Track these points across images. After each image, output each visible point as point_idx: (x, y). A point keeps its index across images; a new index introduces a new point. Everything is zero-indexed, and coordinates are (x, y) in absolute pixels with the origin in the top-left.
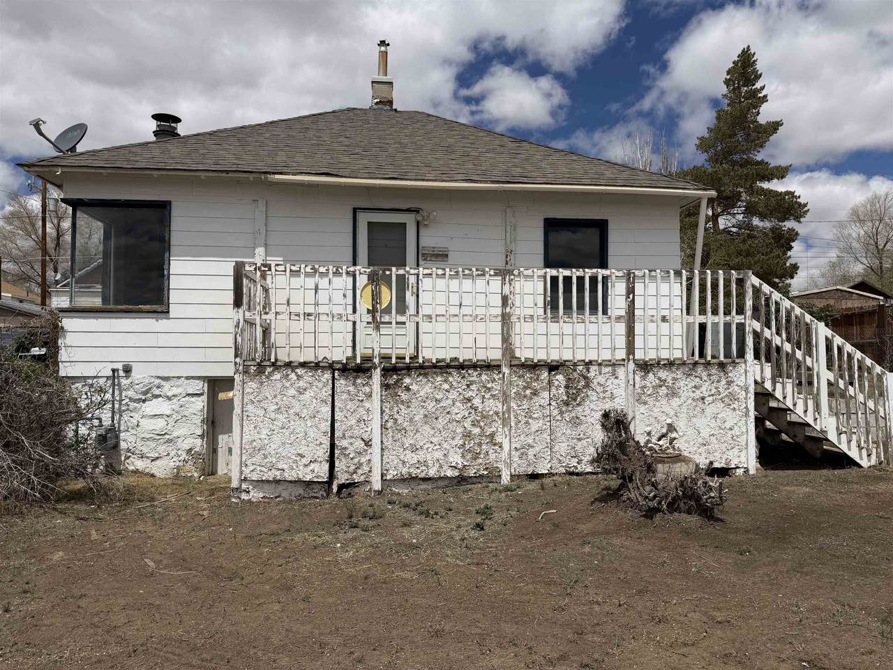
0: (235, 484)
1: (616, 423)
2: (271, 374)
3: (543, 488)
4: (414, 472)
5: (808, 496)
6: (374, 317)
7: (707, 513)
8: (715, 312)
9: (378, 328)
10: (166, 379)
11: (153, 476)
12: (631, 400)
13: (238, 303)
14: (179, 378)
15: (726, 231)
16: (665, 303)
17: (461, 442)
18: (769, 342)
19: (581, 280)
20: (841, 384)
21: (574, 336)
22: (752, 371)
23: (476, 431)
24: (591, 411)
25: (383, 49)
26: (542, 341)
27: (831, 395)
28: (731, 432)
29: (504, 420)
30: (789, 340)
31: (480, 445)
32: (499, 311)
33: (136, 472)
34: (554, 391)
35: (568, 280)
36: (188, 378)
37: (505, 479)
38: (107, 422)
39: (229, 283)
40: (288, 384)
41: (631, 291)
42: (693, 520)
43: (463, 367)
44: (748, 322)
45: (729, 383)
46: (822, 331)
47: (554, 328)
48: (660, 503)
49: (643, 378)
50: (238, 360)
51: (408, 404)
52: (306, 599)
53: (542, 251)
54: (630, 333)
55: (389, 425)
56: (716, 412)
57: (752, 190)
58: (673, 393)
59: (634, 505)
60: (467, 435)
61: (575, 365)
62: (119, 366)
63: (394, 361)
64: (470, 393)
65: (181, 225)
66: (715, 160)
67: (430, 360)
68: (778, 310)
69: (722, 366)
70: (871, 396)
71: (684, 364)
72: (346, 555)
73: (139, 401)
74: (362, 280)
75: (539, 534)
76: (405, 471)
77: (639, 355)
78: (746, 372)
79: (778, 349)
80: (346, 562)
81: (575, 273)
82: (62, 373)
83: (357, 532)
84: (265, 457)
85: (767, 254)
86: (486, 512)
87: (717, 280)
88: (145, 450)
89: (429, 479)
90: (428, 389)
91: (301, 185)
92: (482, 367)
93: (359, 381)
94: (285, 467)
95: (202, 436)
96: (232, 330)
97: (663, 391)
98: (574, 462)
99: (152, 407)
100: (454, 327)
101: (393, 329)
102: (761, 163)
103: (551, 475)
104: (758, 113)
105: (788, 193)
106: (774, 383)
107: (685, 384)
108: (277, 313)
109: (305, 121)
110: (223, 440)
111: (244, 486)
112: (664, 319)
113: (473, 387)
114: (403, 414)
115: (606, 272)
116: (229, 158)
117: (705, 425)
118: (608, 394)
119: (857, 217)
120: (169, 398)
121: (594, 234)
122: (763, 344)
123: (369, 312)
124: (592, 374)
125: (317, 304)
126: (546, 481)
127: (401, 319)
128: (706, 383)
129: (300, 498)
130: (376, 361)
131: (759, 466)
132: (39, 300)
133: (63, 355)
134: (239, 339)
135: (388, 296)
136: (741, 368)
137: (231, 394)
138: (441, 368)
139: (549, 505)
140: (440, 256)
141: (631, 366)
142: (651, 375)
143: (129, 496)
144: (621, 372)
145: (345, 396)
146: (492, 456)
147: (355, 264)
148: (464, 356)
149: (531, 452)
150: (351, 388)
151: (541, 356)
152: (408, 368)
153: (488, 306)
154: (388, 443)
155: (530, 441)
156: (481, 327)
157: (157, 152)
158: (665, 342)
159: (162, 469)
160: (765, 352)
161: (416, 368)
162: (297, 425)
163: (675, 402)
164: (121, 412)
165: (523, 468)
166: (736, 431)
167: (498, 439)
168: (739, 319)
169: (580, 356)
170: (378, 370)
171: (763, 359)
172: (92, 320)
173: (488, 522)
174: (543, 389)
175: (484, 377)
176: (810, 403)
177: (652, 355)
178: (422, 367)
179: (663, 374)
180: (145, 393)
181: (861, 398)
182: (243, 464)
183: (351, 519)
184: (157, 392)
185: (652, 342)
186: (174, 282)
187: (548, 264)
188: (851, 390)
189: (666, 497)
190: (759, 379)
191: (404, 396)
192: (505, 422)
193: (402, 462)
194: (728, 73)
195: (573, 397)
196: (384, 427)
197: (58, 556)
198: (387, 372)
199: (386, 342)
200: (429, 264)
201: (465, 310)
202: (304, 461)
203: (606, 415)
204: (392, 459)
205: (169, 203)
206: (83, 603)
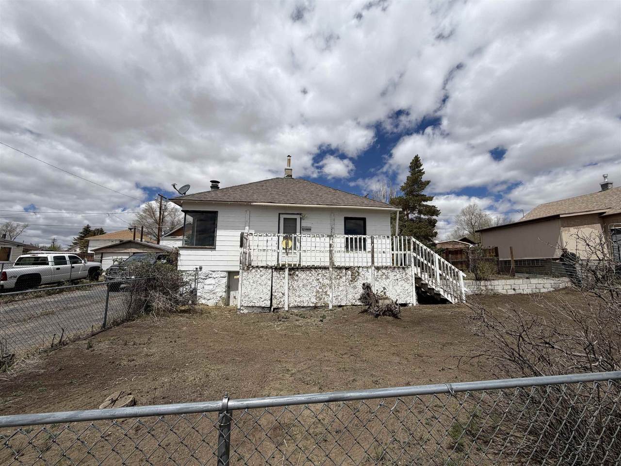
0: (239, 307)
1: (367, 287)
2: (252, 270)
3: (343, 310)
4: (299, 304)
5: (431, 312)
6: (286, 251)
7: (395, 316)
8: (401, 250)
9: (287, 255)
10: (214, 271)
11: (208, 305)
12: (373, 280)
13: (241, 246)
14: (218, 271)
15: (412, 220)
16: (384, 246)
17: (315, 294)
18: (419, 260)
19: (356, 239)
20: (444, 275)
21: (354, 258)
22: (414, 270)
23: (321, 290)
24: (359, 284)
25: (289, 158)
26: (343, 260)
27: (441, 279)
28: (407, 291)
29: (330, 286)
30: (425, 259)
31: (322, 295)
32: (328, 249)
33: (202, 304)
34: (347, 277)
35: (351, 239)
36: (221, 271)
37: (330, 307)
38: (193, 286)
39: (239, 239)
40: (257, 274)
41: (372, 243)
42: (391, 318)
43: (316, 268)
44: (412, 253)
45: (406, 274)
46: (437, 257)
47: (347, 255)
48: (380, 313)
49: (377, 272)
50: (241, 265)
51: (297, 281)
52: (268, 340)
53: (343, 228)
54: (373, 257)
55: (291, 288)
56: (402, 284)
57: (420, 205)
58: (387, 278)
59: (372, 313)
60: (318, 292)
61: (354, 268)
62: (198, 267)
63: (293, 266)
64: (319, 277)
65: (221, 219)
66: (407, 194)
67: (305, 266)
68: (422, 249)
69: (403, 268)
70: (454, 279)
71: (391, 267)
72: (278, 329)
73: (204, 279)
74: (281, 239)
75: (341, 323)
76: (296, 304)
77: (376, 264)
78: (412, 270)
79: (422, 263)
80: (279, 330)
81: (354, 237)
82: (178, 269)
83: (281, 322)
84: (249, 298)
85: (426, 228)
86: (324, 317)
87: (401, 239)
88: (205, 296)
89: (304, 307)
90: (304, 275)
91: (262, 206)
92: (322, 268)
93: (281, 273)
94: (256, 302)
95: (225, 292)
96: (239, 255)
97: (384, 277)
98: (354, 301)
99: (208, 281)
100: (313, 254)
101: (293, 255)
102: (423, 195)
103: (346, 306)
104: (422, 178)
105: (433, 206)
106: (421, 274)
107: (391, 275)
108: (254, 249)
109: (262, 183)
110: (232, 293)
111: (242, 308)
112: (384, 252)
113: (320, 275)
114: (295, 284)
115: (364, 236)
116: (238, 196)
117: (399, 289)
118: (366, 278)
119: (464, 213)
120: (214, 278)
121: (362, 222)
122: (417, 261)
123: (283, 249)
124: (360, 271)
125: (267, 246)
126: (345, 308)
127: (295, 251)
128: (398, 274)
129: (260, 313)
130: (287, 266)
131: (417, 303)
132: (156, 242)
133: (179, 263)
134: (242, 258)
135: (291, 244)
136: (410, 269)
137: (238, 277)
138: (309, 268)
139: (344, 315)
140: (309, 229)
141: (373, 268)
142: (380, 271)
143: (202, 312)
144: (370, 270)
145: (276, 278)
146: (326, 299)
147: (279, 233)
148: (316, 264)
149: (339, 298)
150: (278, 275)
151: (343, 265)
152: (298, 269)
153: (325, 247)
154: (290, 294)
155: (339, 294)
156: (322, 254)
157: (213, 195)
158: (384, 260)
159: (211, 303)
160: (419, 264)
161: (300, 268)
162: (260, 288)
163: (388, 280)
164: (198, 283)
165: (336, 303)
166: (409, 291)
167: (328, 293)
168: (409, 252)
169: (356, 265)
170: (287, 269)
171: (417, 266)
172: (190, 251)
173: (324, 320)
174: (344, 276)
175: (323, 272)
176: (434, 281)
177: (380, 265)
178: (302, 268)
179: (384, 271)
180: (206, 276)
181: (451, 280)
182: (242, 300)
183: (279, 318)
184: (210, 276)
185: (380, 260)
186: (218, 238)
187: (346, 234)
188: (448, 277)
189: (382, 311)
190: (416, 273)
191: (296, 278)
192: (331, 287)
193: (295, 301)
194: (411, 164)
195: (354, 279)
196: (289, 289)
197: (185, 328)
198: (290, 270)
199: (290, 259)
200: (305, 232)
201: (317, 249)
202: (262, 300)
203: (364, 284)
204: (291, 299)
205: (217, 211)
206: (198, 340)
